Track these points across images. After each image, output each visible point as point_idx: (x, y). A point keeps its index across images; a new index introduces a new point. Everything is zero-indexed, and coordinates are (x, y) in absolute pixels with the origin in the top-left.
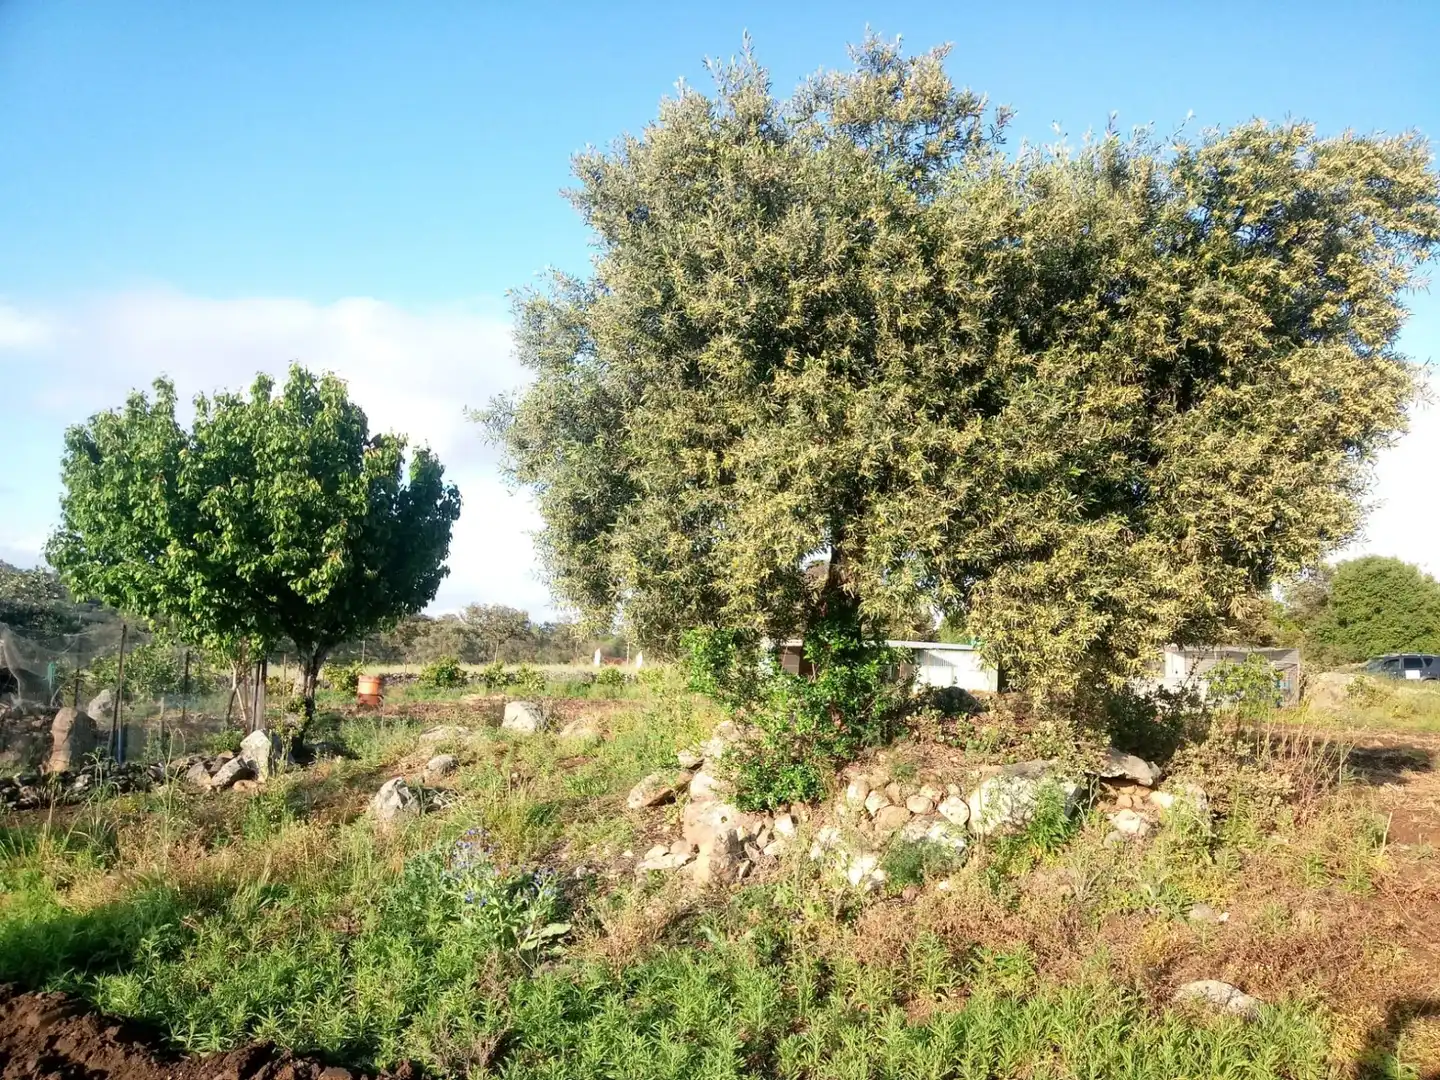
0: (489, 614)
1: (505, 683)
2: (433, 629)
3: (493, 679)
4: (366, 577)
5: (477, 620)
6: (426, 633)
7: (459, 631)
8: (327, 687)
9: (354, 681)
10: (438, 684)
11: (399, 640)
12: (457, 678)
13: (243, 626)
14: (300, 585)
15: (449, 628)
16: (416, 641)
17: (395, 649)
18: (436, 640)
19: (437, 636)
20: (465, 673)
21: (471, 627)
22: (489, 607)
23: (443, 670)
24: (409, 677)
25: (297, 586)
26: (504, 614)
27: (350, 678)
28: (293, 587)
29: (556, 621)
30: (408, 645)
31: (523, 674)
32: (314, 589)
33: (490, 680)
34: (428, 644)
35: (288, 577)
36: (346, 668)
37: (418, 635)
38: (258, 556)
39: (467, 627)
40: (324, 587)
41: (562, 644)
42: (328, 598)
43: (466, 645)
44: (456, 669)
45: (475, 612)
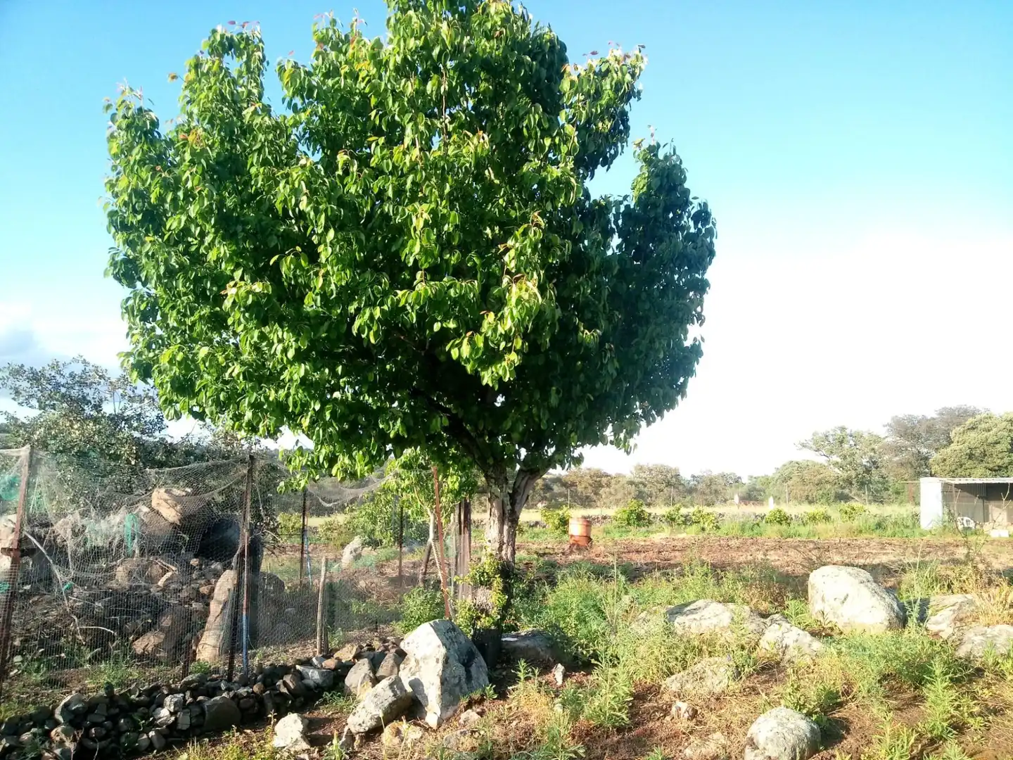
0: (651, 470)
1: (685, 523)
2: (613, 482)
3: (673, 520)
4: (580, 344)
5: (642, 474)
6: (608, 485)
7: (631, 483)
8: (544, 527)
9: (564, 522)
10: (629, 524)
11: (590, 491)
12: (644, 519)
13: (383, 437)
14: (466, 350)
15: (623, 481)
16: (602, 491)
17: (587, 497)
18: (616, 490)
19: (617, 487)
20: (650, 514)
21: (640, 480)
22: (650, 466)
23: (632, 512)
24: (605, 518)
25: (462, 350)
26: (663, 471)
27: (560, 520)
28: (455, 354)
29: (701, 474)
30: (596, 494)
31: (698, 515)
32: (491, 356)
33: (671, 519)
34: (610, 493)
35: (445, 335)
36: (557, 512)
37: (603, 487)
38: (385, 294)
39: (637, 480)
40: (508, 350)
41: (707, 491)
42: (519, 370)
43: (637, 493)
44: (642, 511)
45: (641, 469)
